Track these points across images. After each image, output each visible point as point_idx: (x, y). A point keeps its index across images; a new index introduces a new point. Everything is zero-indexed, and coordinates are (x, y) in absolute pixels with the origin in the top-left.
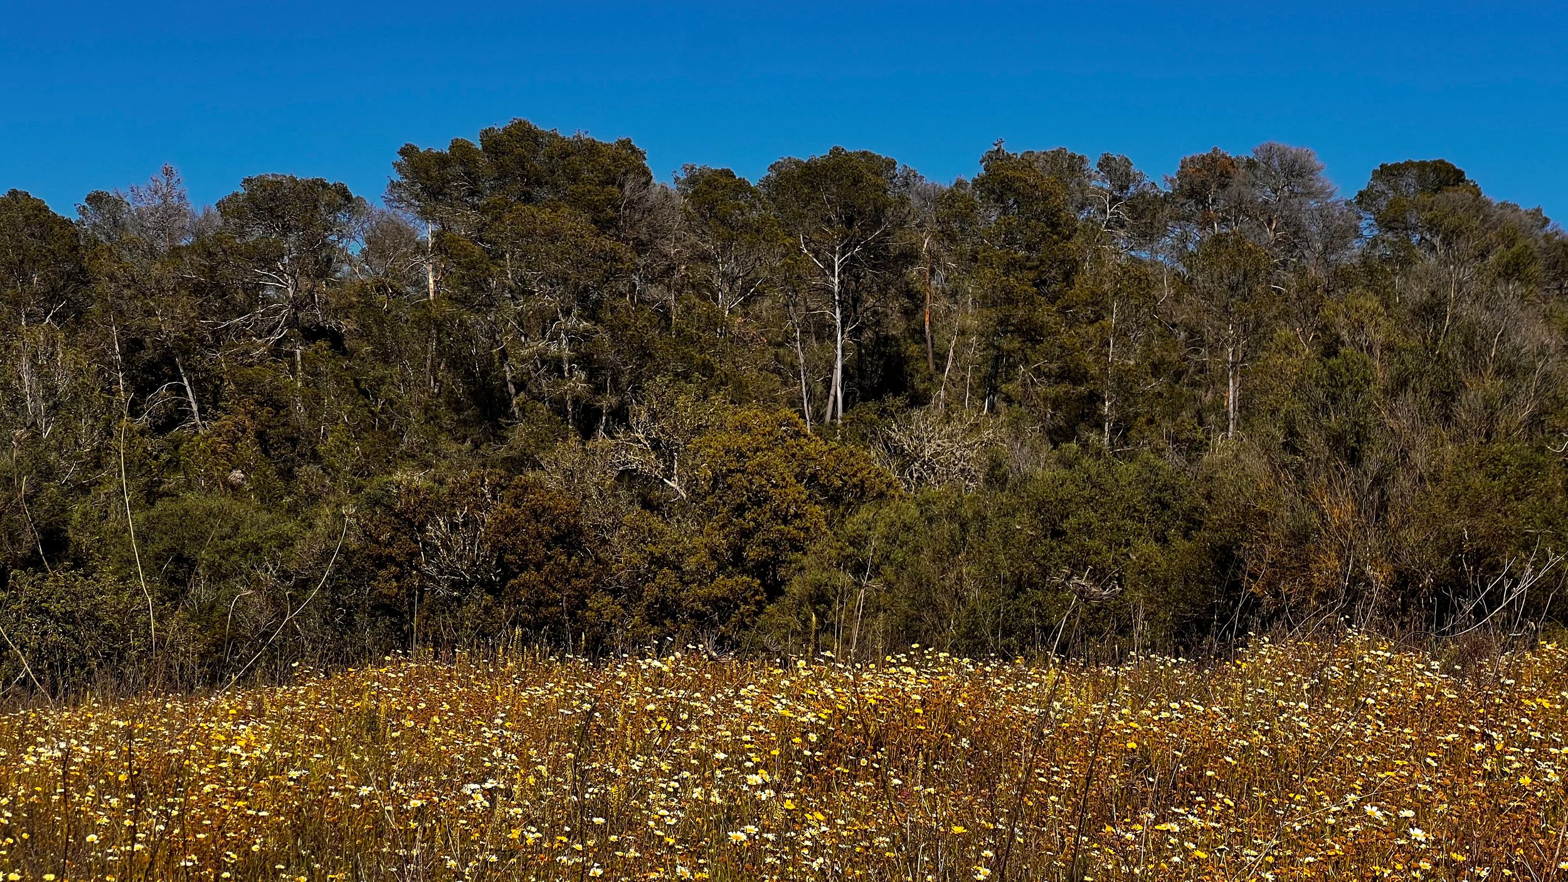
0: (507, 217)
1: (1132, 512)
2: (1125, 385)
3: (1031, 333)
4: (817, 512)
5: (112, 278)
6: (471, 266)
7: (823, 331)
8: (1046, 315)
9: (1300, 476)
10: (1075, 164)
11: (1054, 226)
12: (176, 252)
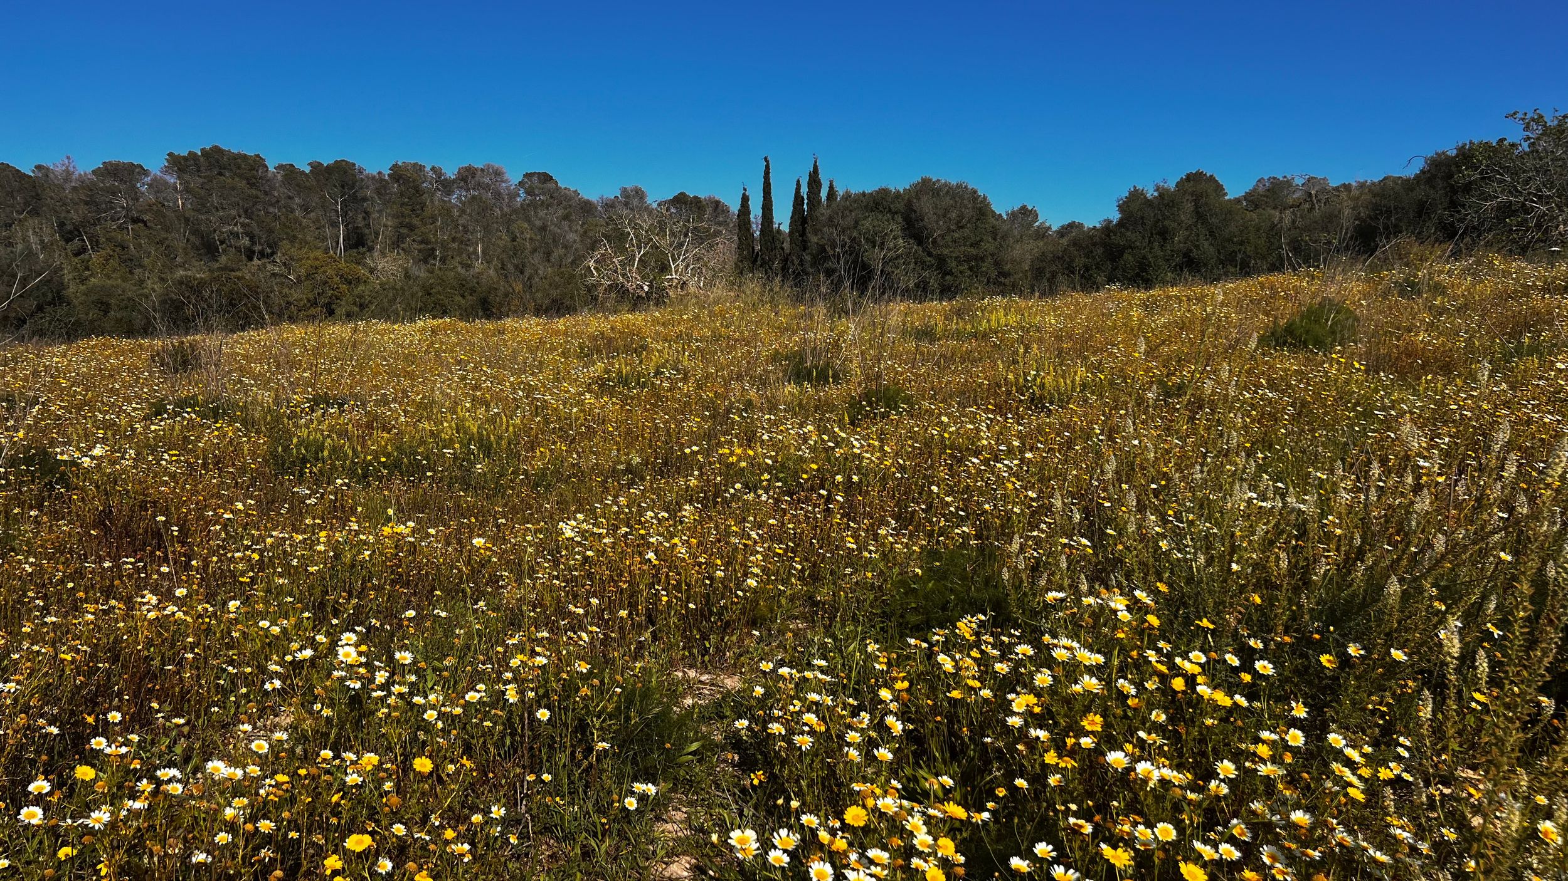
0: (215, 181)
1: (453, 288)
2: (444, 246)
3: (411, 228)
4: (344, 287)
5: (52, 198)
6: (201, 198)
7: (334, 225)
8: (416, 221)
9: (506, 277)
10: (422, 168)
11: (417, 191)
12: (75, 189)
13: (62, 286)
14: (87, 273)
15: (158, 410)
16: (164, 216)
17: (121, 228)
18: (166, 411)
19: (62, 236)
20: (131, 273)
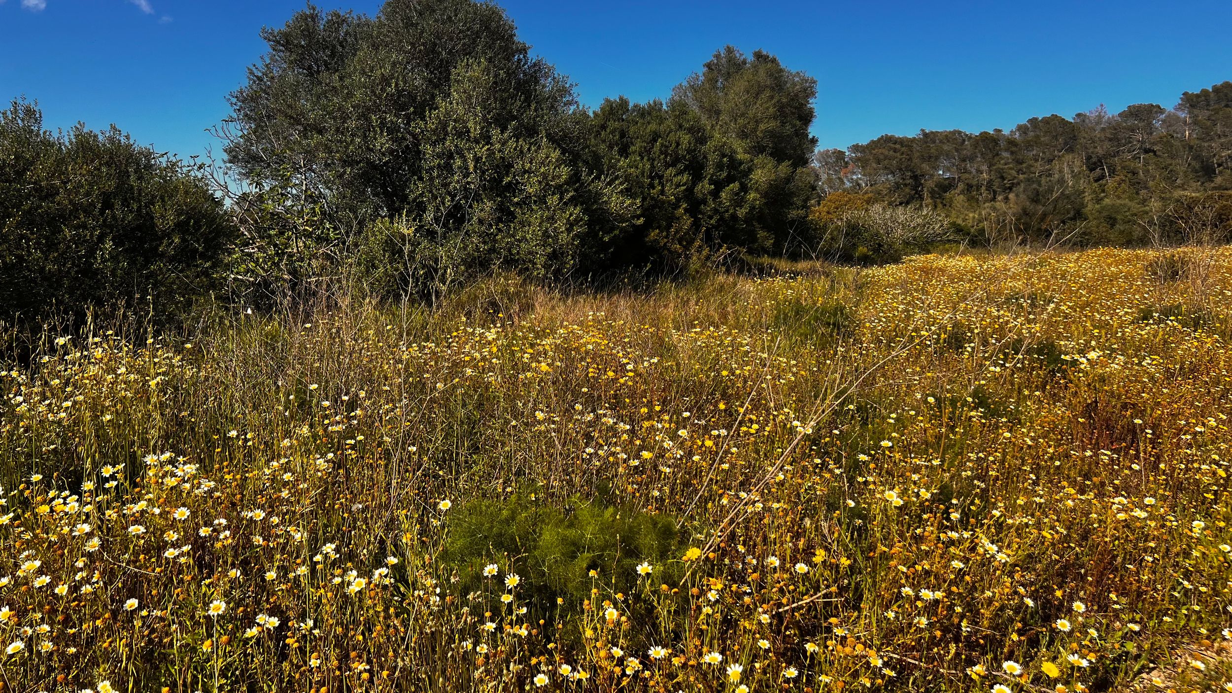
5: (1085, 138)
12: (1103, 129)
13: (1083, 206)
14: (1102, 195)
15: (1146, 316)
16: (1171, 146)
17: (1135, 158)
18: (1152, 317)
19: (1088, 167)
20: (1137, 193)
